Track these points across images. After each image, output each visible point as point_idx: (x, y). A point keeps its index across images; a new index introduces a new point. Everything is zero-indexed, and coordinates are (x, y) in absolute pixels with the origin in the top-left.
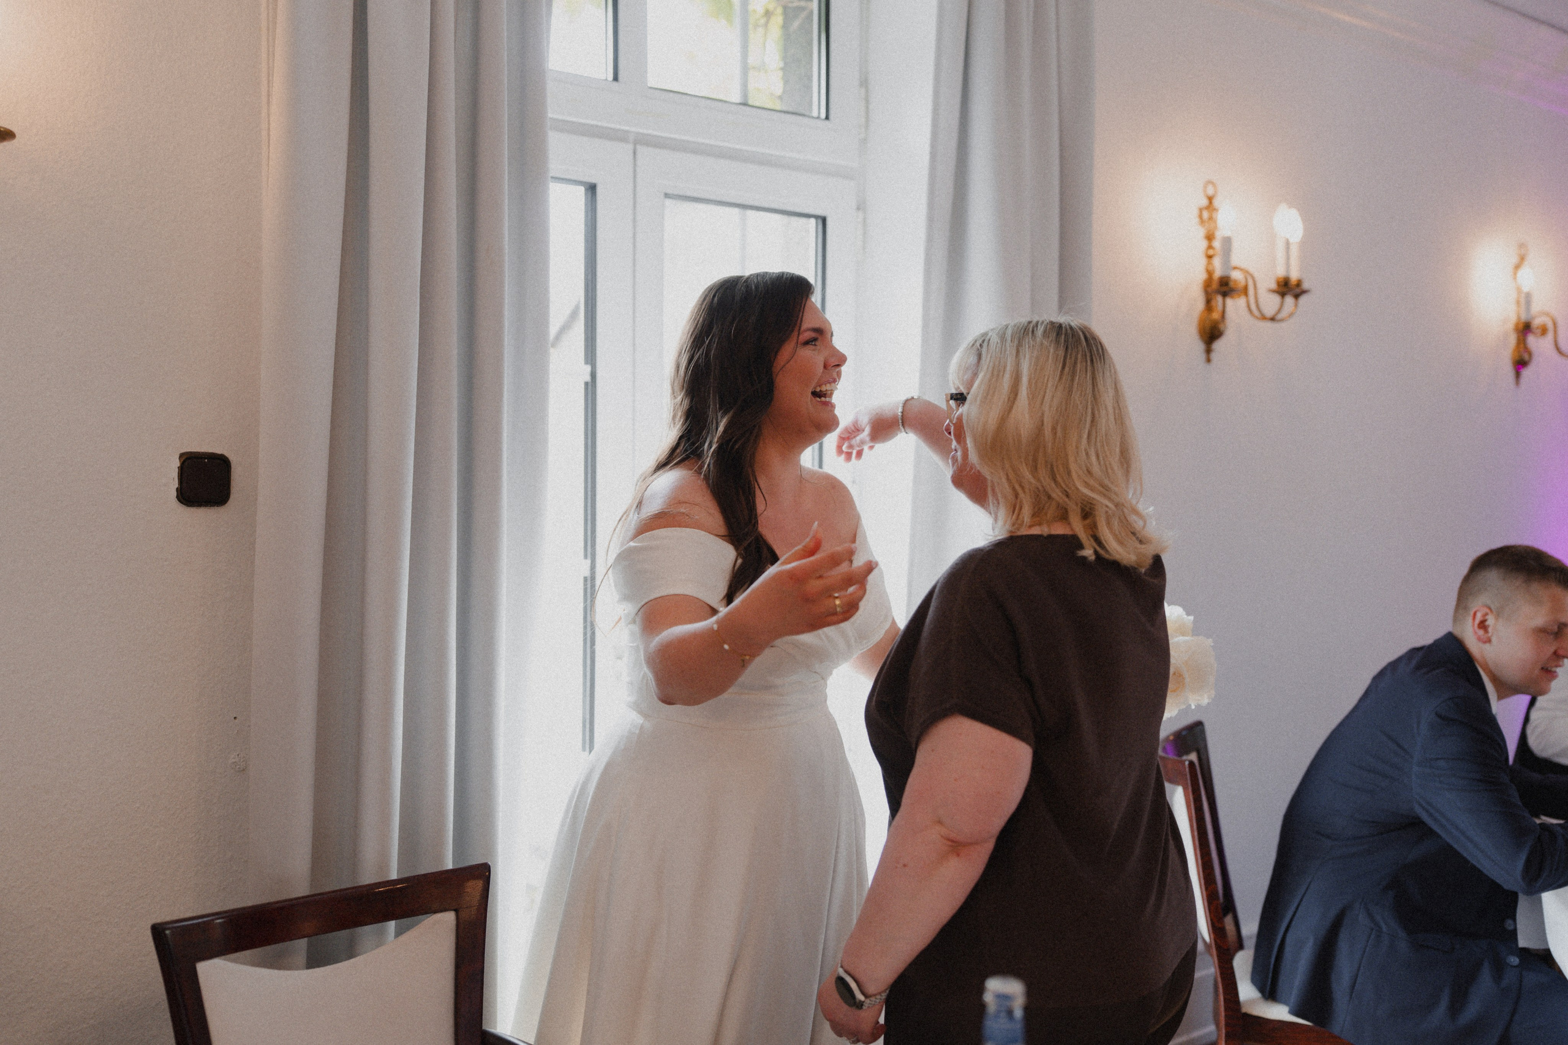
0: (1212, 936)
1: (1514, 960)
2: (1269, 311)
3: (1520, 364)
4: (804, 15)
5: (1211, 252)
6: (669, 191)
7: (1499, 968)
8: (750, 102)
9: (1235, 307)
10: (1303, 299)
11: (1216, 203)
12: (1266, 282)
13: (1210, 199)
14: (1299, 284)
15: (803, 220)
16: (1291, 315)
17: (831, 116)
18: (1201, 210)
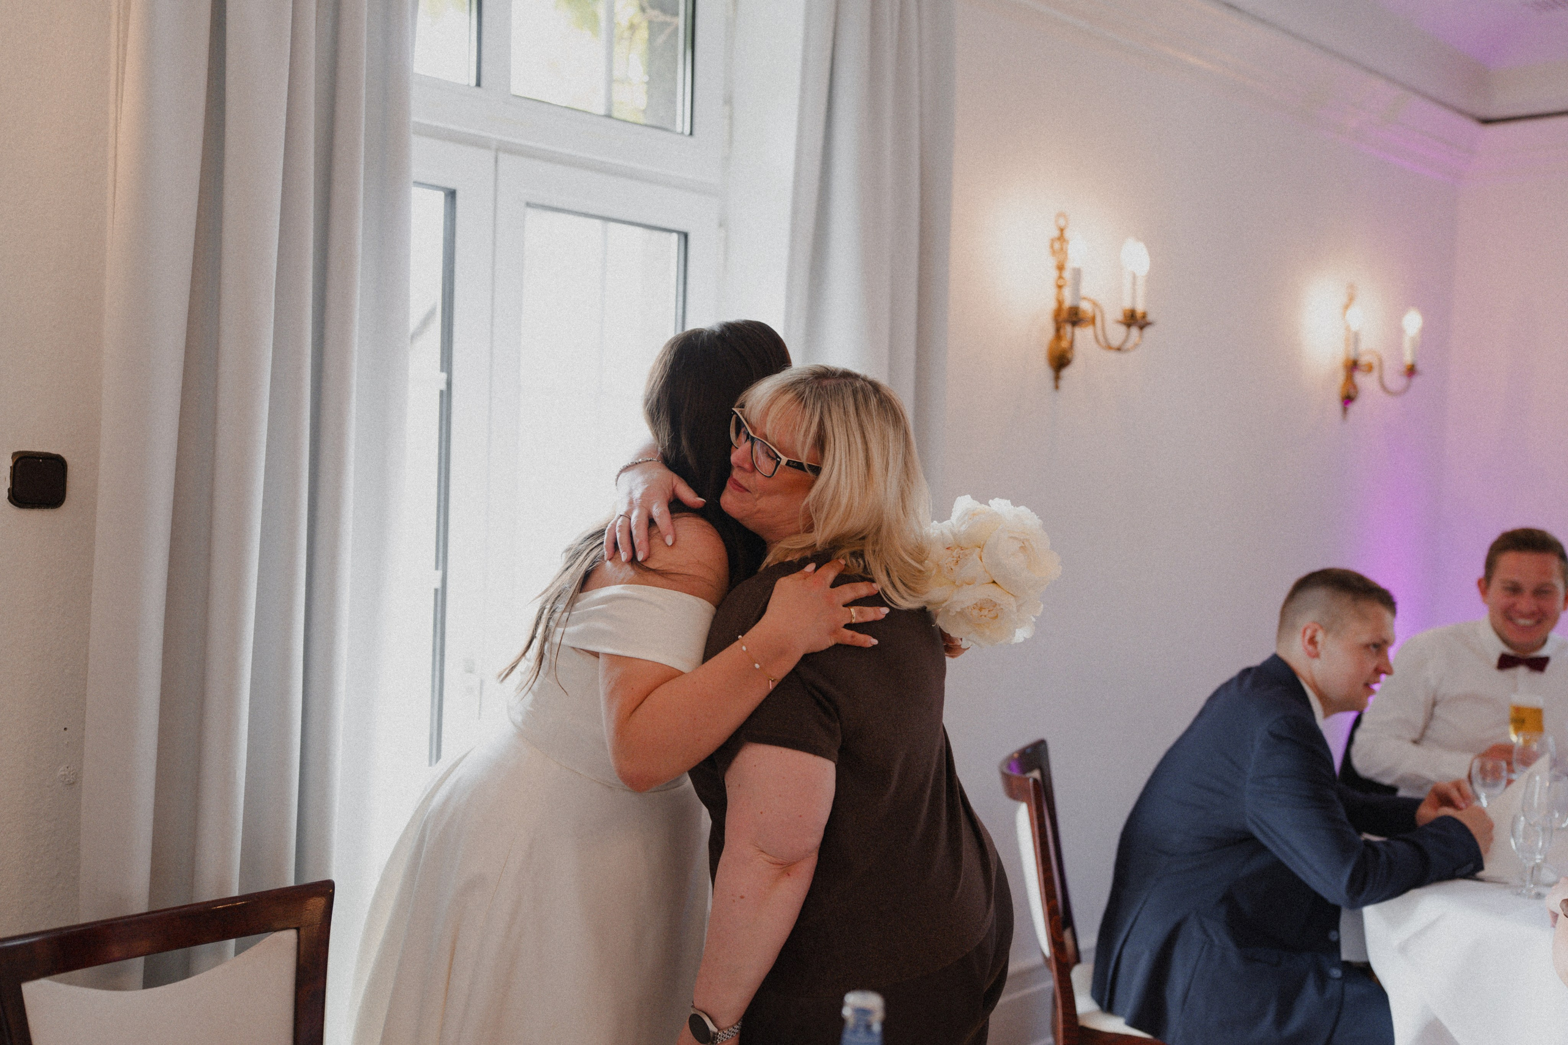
0: (1053, 951)
1: (1336, 973)
2: (1115, 342)
3: (1348, 399)
4: (668, 31)
5: (1061, 282)
6: (534, 200)
7: (1323, 979)
8: (616, 114)
9: (1083, 337)
10: (1148, 331)
11: (1068, 234)
12: (1112, 313)
13: (1062, 230)
14: (1144, 316)
15: (665, 235)
16: (1136, 345)
17: (695, 132)
18: (1053, 241)
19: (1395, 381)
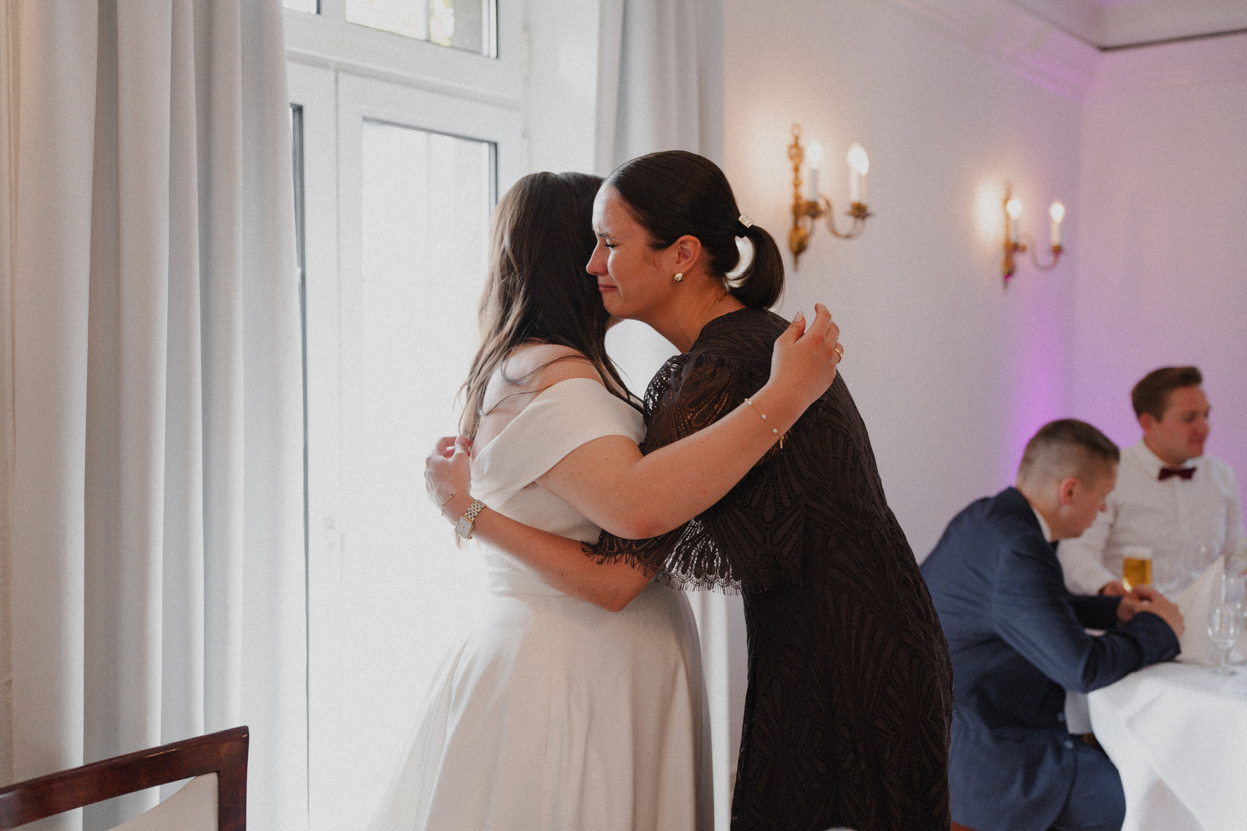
1: (1069, 745)
2: (844, 230)
3: (1009, 274)
5: (797, 181)
6: (369, 115)
7: (1059, 751)
8: (432, 39)
9: (820, 227)
10: (867, 221)
11: (802, 142)
12: (843, 206)
13: (797, 138)
14: (866, 208)
15: (479, 145)
16: (860, 233)
17: (501, 55)
18: (791, 147)
19: (1046, 259)
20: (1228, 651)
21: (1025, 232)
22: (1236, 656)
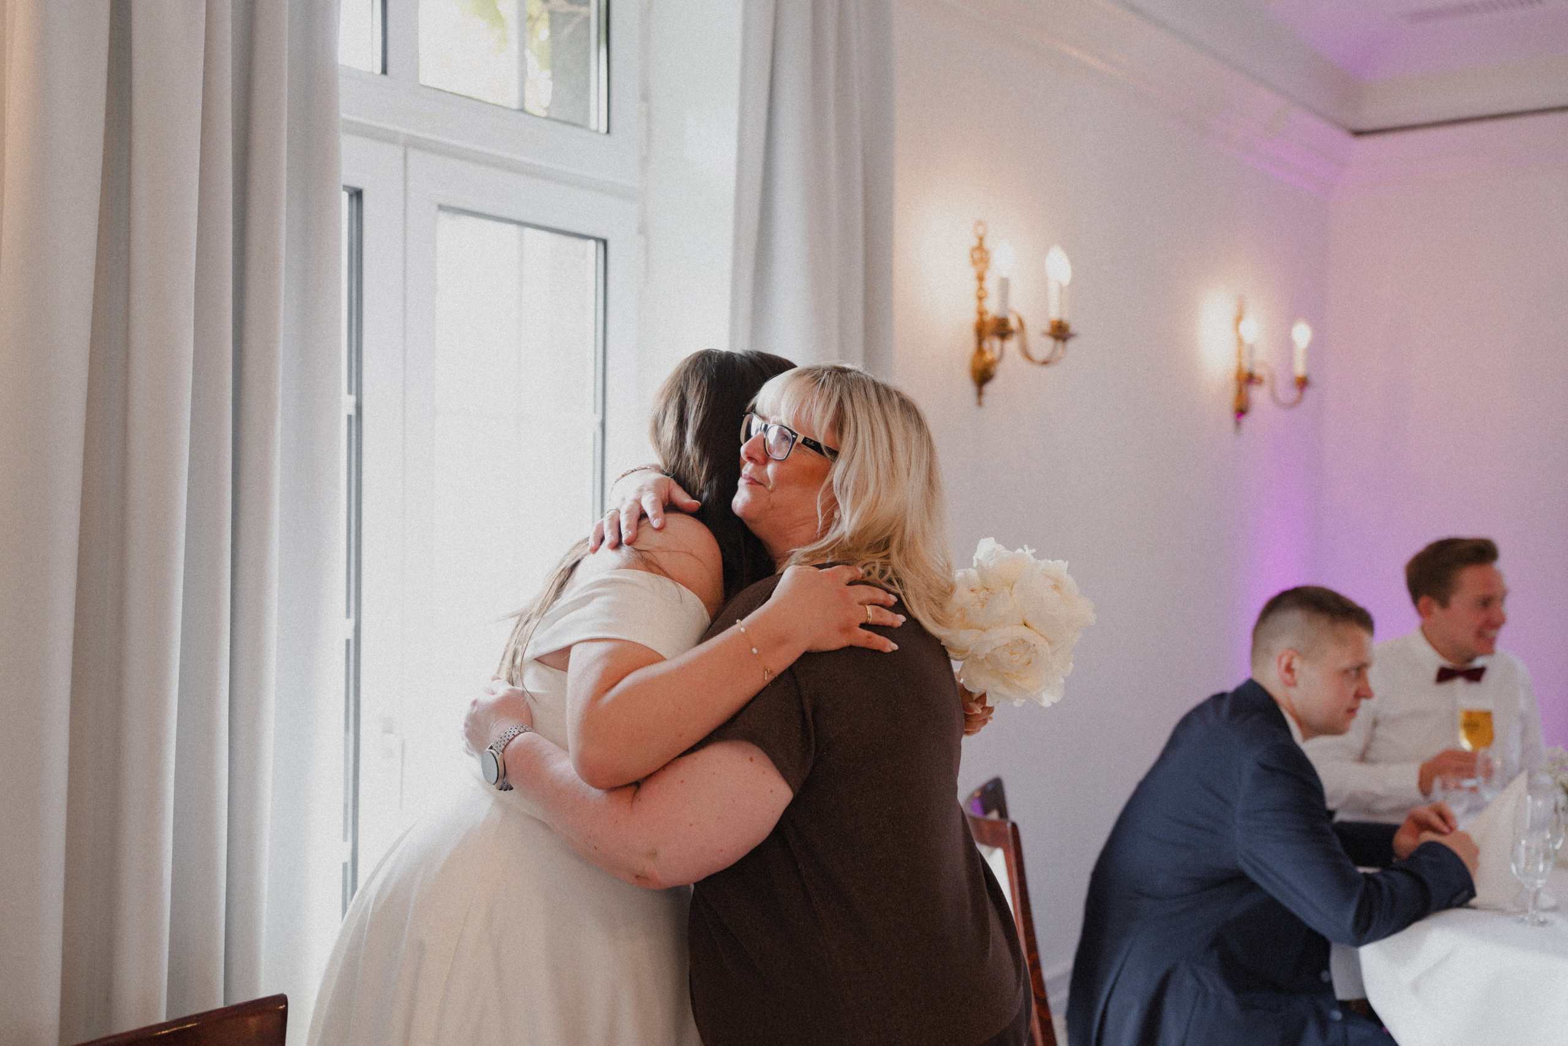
1: (1337, 1015)
2: (1041, 355)
3: (1241, 412)
4: (577, 20)
5: (982, 293)
6: (446, 203)
7: (1324, 1023)
8: (529, 107)
9: (1011, 350)
10: (1070, 344)
11: (988, 244)
12: (1040, 325)
13: (981, 239)
14: (1068, 327)
15: (581, 241)
16: (1061, 359)
17: (613, 130)
18: (974, 250)
19: (1289, 393)
20: (1537, 894)
21: (1263, 360)
22: (1546, 900)
